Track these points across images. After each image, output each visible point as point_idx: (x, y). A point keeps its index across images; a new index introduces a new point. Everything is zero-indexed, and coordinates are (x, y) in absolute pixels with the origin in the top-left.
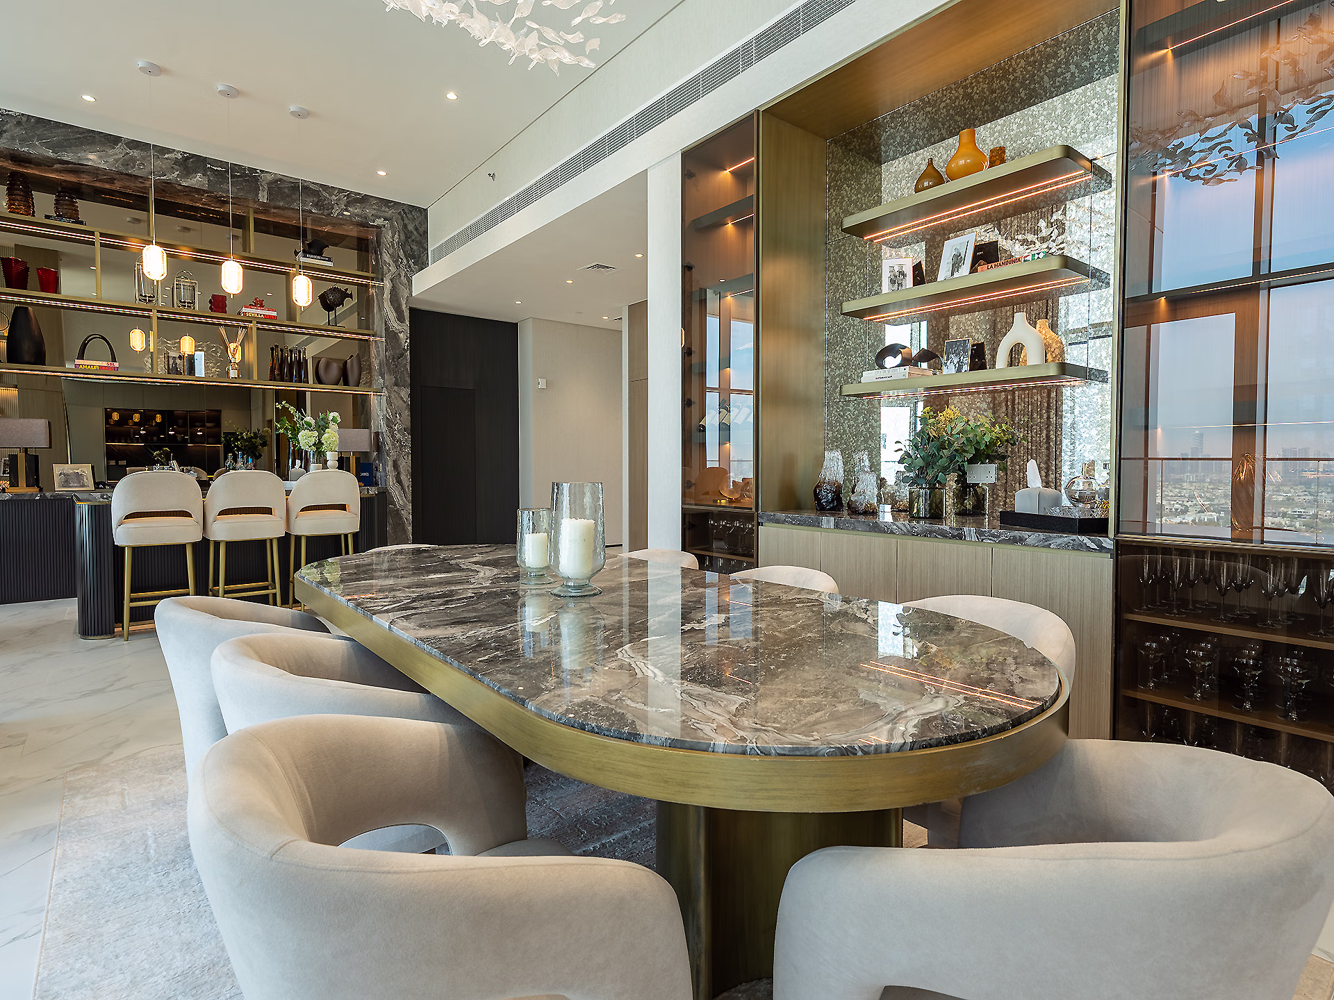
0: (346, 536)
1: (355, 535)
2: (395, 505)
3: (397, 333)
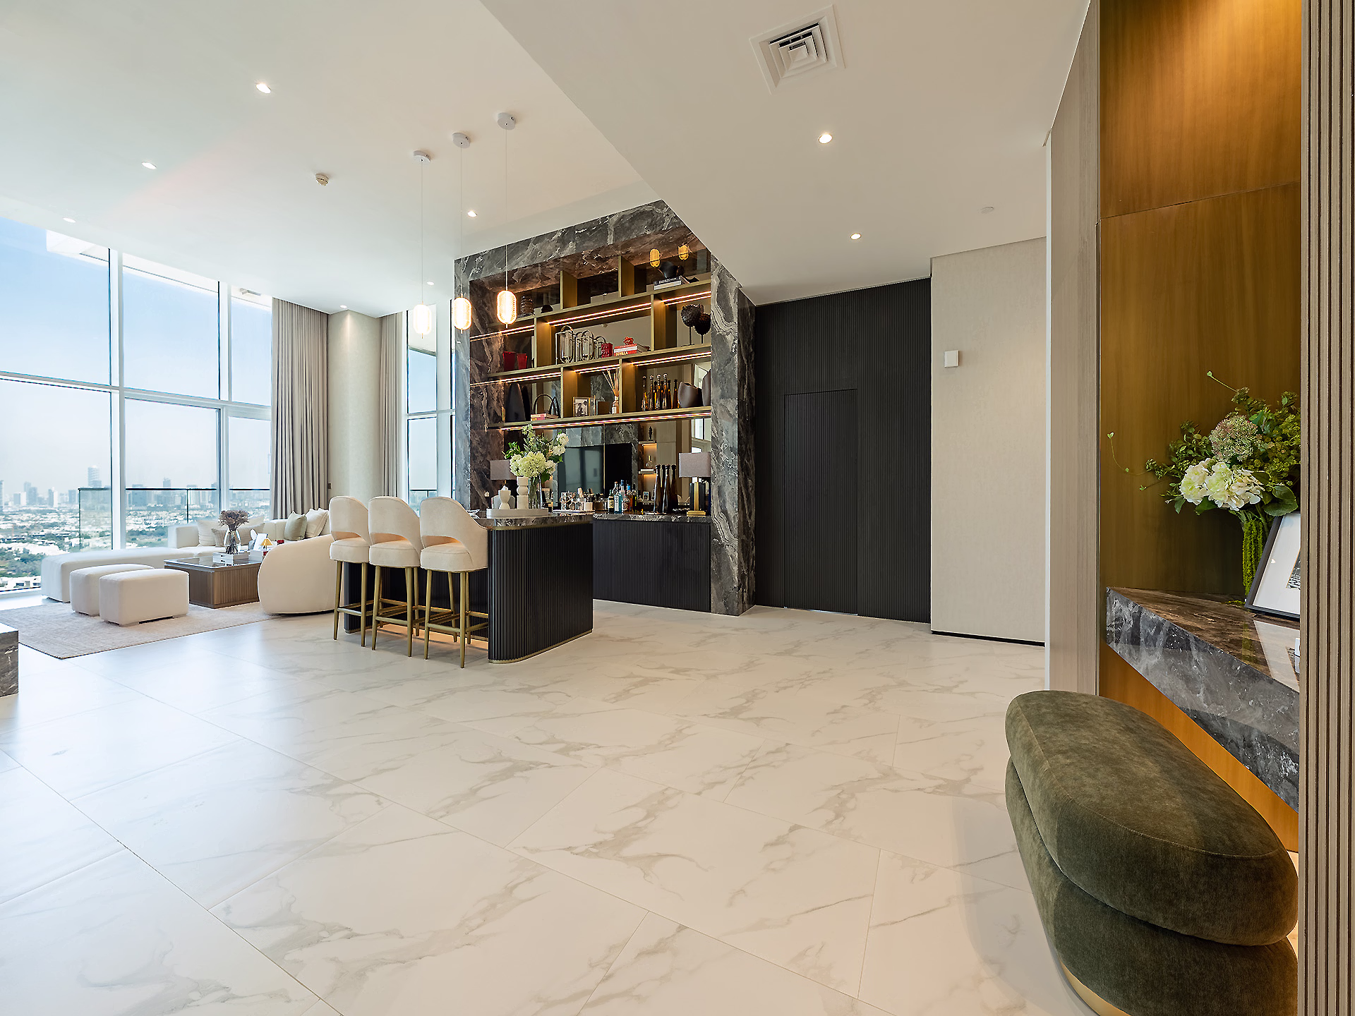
0: (456, 576)
1: (477, 578)
2: (720, 539)
3: (724, 336)
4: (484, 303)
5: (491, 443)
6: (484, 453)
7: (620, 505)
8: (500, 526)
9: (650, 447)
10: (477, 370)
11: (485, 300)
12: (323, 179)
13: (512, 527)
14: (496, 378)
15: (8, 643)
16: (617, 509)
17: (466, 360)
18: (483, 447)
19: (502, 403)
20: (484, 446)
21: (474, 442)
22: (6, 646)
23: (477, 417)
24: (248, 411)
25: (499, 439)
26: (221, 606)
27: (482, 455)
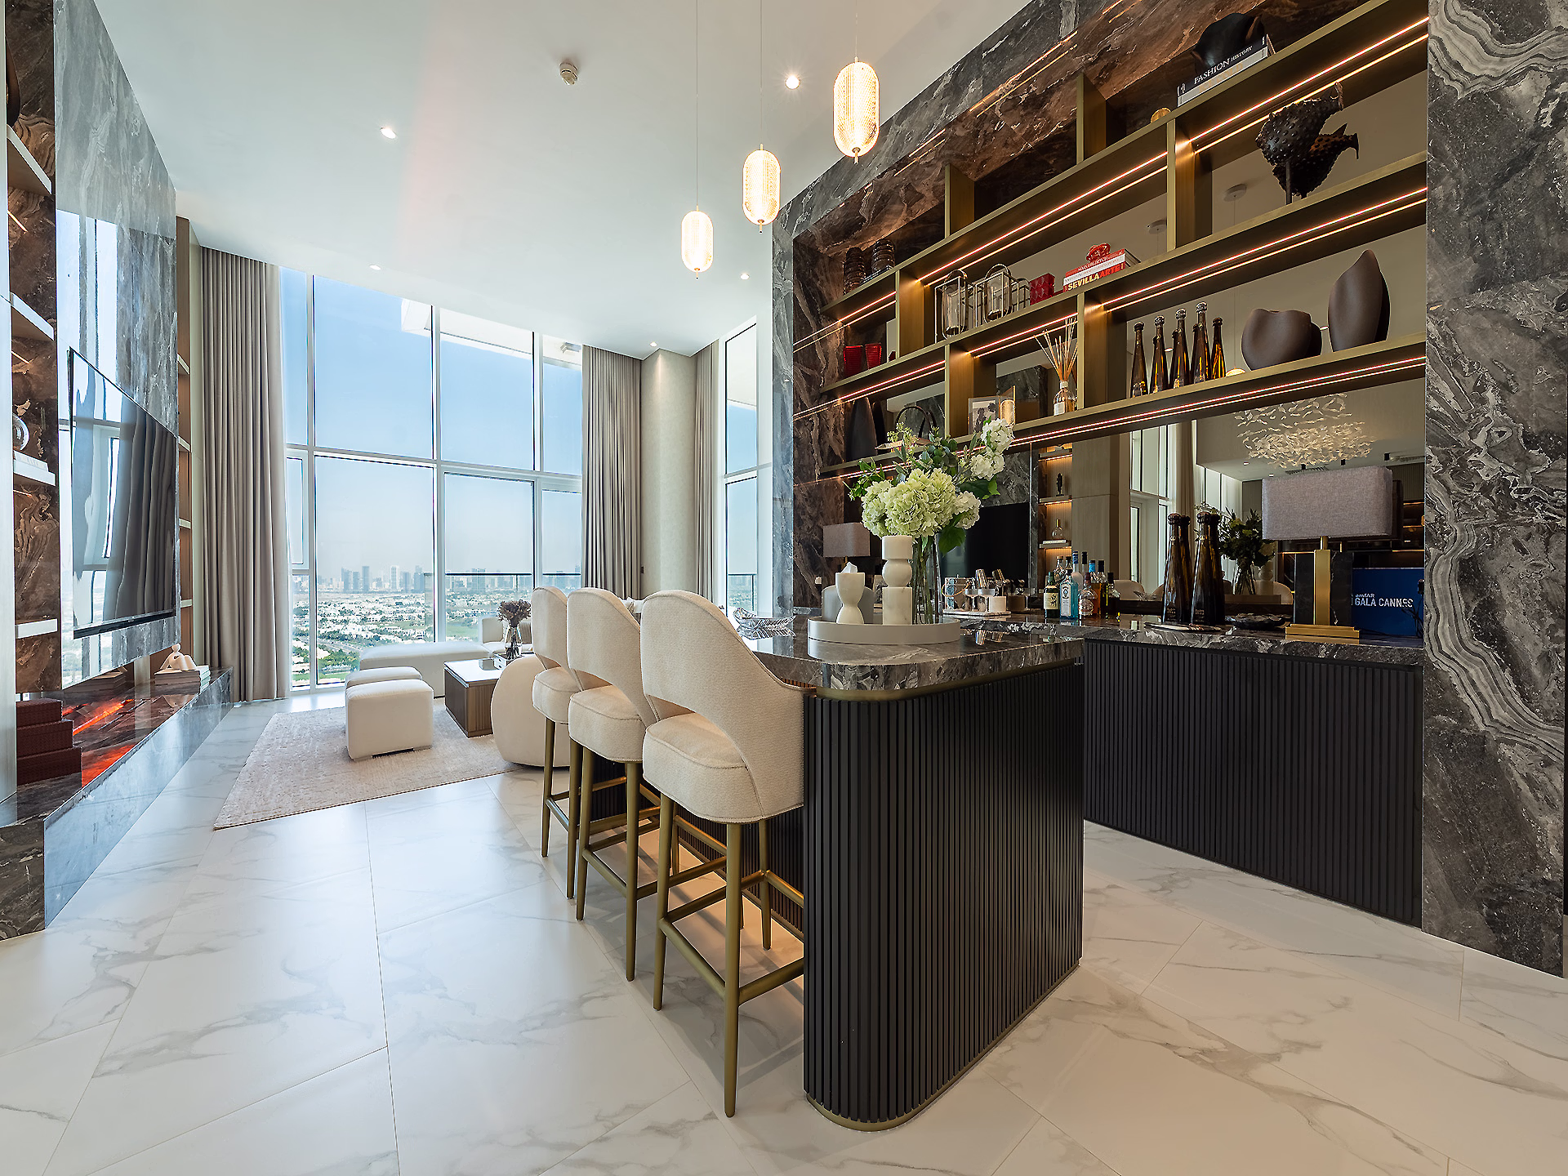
3: (1495, 95)
4: (815, 275)
5: (825, 499)
6: (814, 514)
7: (1075, 603)
8: (840, 688)
9: (1059, 506)
10: (804, 383)
11: (816, 270)
12: (570, 69)
13: (875, 692)
14: (831, 395)
15: (25, 843)
16: (1066, 611)
17: (788, 369)
18: (813, 505)
19: (841, 436)
20: (814, 503)
21: (800, 498)
22: (22, 848)
23: (803, 457)
24: (560, 484)
25: (837, 493)
26: (477, 733)
27: (811, 518)
